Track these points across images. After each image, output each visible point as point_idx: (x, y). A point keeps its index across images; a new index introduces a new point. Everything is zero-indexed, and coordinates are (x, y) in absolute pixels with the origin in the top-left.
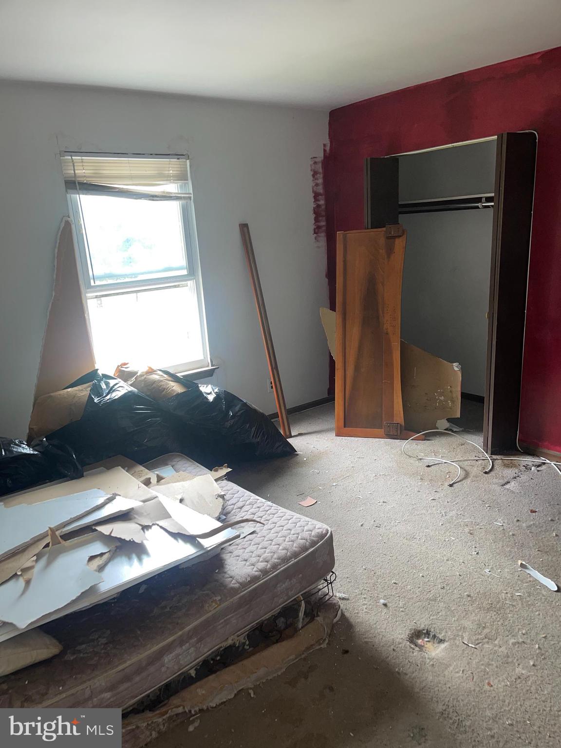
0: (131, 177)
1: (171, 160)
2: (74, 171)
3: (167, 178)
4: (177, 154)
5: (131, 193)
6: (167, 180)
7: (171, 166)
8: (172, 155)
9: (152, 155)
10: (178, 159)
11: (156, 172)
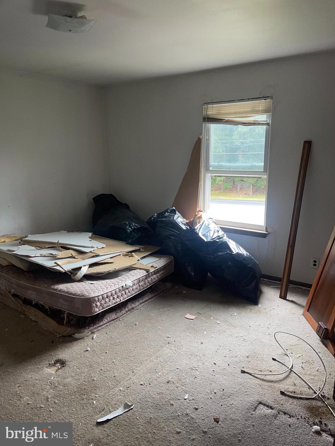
0: (235, 113)
1: (261, 101)
2: (207, 113)
3: (257, 112)
4: (265, 96)
5: (233, 122)
6: (256, 113)
7: (261, 104)
8: (262, 97)
9: (249, 100)
10: (265, 100)
11: (252, 109)
